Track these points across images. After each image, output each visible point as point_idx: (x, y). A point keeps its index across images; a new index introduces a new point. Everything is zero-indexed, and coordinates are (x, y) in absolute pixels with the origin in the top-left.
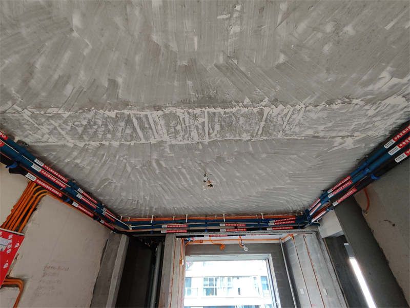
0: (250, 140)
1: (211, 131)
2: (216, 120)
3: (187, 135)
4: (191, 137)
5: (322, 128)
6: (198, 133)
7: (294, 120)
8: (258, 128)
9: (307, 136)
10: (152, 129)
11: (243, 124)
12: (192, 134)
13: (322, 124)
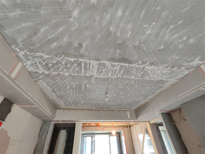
0: (134, 79)
1: (118, 73)
2: (123, 69)
3: (106, 74)
4: (108, 75)
5: (165, 77)
6: (112, 73)
7: (156, 72)
8: (140, 74)
9: (158, 80)
10: (90, 69)
11: (134, 72)
12: (109, 74)
13: (166, 75)
